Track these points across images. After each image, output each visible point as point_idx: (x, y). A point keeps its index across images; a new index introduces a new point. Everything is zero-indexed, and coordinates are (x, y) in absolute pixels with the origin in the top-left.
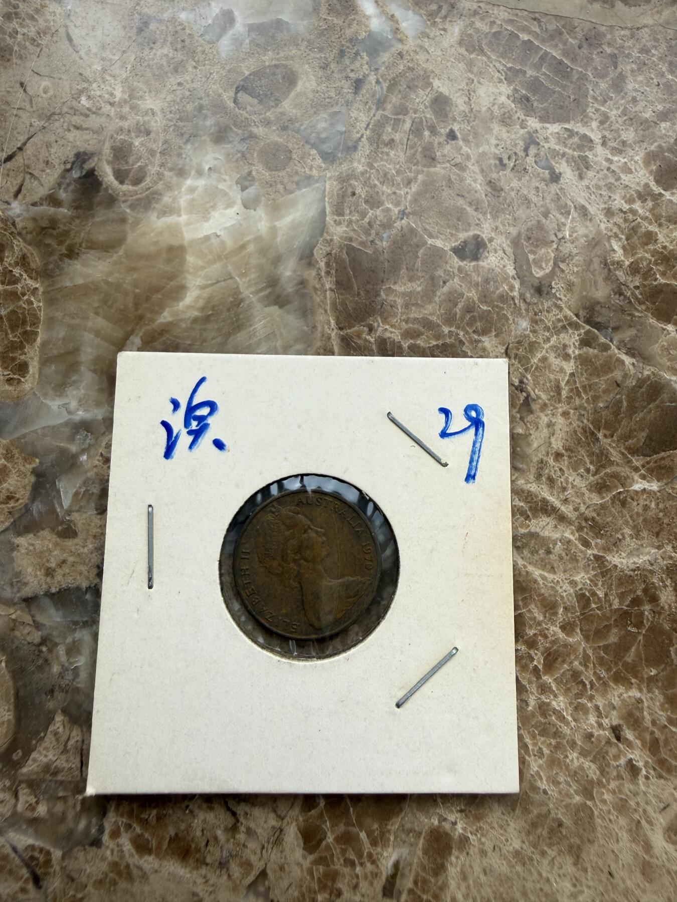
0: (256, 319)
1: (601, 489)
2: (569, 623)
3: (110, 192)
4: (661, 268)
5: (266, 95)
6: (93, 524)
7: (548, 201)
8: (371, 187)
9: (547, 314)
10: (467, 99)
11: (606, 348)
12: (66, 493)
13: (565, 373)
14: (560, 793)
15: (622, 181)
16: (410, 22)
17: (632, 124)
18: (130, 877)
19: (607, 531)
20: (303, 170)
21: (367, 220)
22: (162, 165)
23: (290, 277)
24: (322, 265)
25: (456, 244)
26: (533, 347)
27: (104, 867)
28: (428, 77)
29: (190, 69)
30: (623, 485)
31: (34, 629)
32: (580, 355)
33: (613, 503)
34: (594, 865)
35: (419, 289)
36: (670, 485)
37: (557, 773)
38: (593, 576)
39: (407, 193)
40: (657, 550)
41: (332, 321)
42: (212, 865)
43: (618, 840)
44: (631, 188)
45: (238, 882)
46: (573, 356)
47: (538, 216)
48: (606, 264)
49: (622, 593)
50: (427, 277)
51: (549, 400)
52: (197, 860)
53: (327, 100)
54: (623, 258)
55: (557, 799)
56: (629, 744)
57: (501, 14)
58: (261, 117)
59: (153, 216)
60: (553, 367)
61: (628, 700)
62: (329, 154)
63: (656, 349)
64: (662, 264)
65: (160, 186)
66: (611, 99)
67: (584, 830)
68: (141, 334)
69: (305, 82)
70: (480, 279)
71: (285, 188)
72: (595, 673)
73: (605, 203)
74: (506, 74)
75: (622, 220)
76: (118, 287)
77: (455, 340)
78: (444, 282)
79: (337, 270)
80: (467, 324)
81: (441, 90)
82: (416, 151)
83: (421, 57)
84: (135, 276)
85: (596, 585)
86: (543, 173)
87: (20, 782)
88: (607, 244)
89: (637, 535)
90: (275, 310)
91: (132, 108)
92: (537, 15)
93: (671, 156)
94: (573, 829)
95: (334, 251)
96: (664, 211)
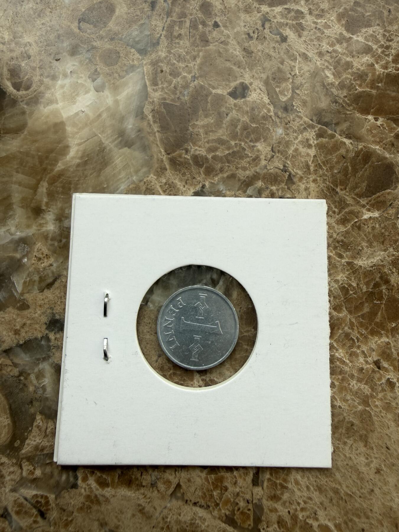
0: (116, 158)
1: (344, 222)
2: (338, 305)
3: (12, 97)
4: (358, 82)
5: (98, 21)
6: (38, 299)
7: (282, 54)
8: (172, 65)
9: (293, 123)
10: (221, 1)
11: (332, 136)
12: (18, 283)
13: (310, 156)
14: (349, 406)
15: (326, 34)
18: (98, 502)
19: (352, 247)
20: (128, 63)
21: (173, 85)
22: (41, 75)
23: (132, 129)
24: (150, 117)
25: (230, 90)
26: (288, 144)
27: (82, 499)
29: (48, 14)
30: (357, 217)
31: (14, 368)
32: (317, 144)
33: (353, 229)
34: (377, 445)
35: (212, 121)
36: (386, 212)
37: (345, 395)
38: (348, 275)
39: (195, 65)
40: (384, 252)
41: (162, 151)
42: (147, 486)
43: (389, 428)
44: (331, 37)
45: (164, 493)
46: (313, 145)
47: (277, 64)
48: (324, 86)
49: (367, 282)
50: (216, 113)
51: (303, 174)
52: (137, 485)
53: (136, 17)
54: (334, 80)
55: (348, 410)
56: (386, 370)
58: (97, 35)
59: (41, 107)
60: (303, 154)
61: (381, 344)
62: (142, 50)
63: (363, 131)
64: (358, 79)
65: (42, 88)
67: (367, 425)
68: (47, 180)
69: (120, 9)
70: (248, 109)
71: (119, 75)
72: (359, 332)
73: (318, 49)
75: (329, 58)
76: (27, 154)
77: (239, 148)
78: (227, 115)
79: (160, 119)
80: (245, 137)
82: (196, 39)
84: (37, 145)
85: (351, 280)
86: (276, 38)
87: (22, 459)
88: (323, 74)
89: (371, 245)
90: (126, 150)
91: (16, 44)
93: (353, 13)
94: (361, 426)
95: (156, 108)
96: (354, 47)
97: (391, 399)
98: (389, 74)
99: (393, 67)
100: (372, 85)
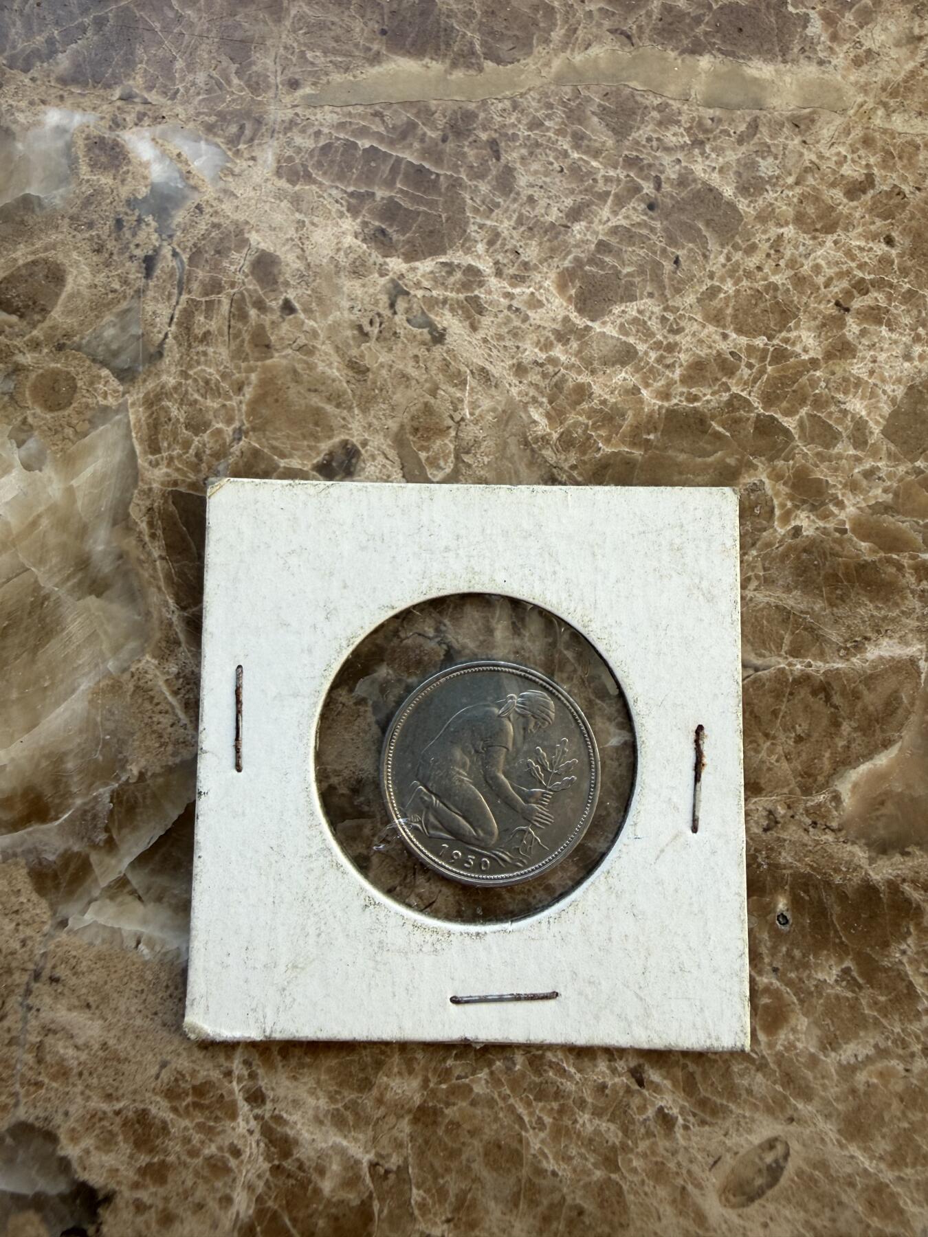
0: (69, 620)
4: (603, 433)
5: (27, 307)
8: (191, 405)
10: (299, 251)
14: (574, 1171)
15: (532, 321)
16: (204, 158)
17: (534, 236)
20: (95, 401)
21: (192, 451)
23: (104, 552)
24: (143, 526)
25: (319, 459)
28: (242, 232)
37: (566, 1146)
39: (241, 402)
41: (171, 601)
43: (659, 1219)
44: (544, 328)
47: (423, 397)
48: (526, 443)
51: (478, 647)
53: (110, 296)
54: (548, 430)
55: (571, 1180)
56: (657, 1088)
57: (326, 117)
58: (26, 339)
62: (126, 370)
64: (603, 426)
66: (498, 205)
67: (614, 1213)
69: (76, 277)
73: (513, 357)
74: (349, 203)
75: (539, 377)
79: (164, 529)
81: (263, 246)
82: (243, 341)
83: (227, 207)
86: (421, 334)
88: (523, 415)
90: (91, 600)
92: (377, 108)
93: (594, 269)
94: (599, 1215)
95: (156, 504)
96: (595, 351)
97: (665, 1154)
98: (673, 411)
99: (682, 394)
100: (635, 438)
